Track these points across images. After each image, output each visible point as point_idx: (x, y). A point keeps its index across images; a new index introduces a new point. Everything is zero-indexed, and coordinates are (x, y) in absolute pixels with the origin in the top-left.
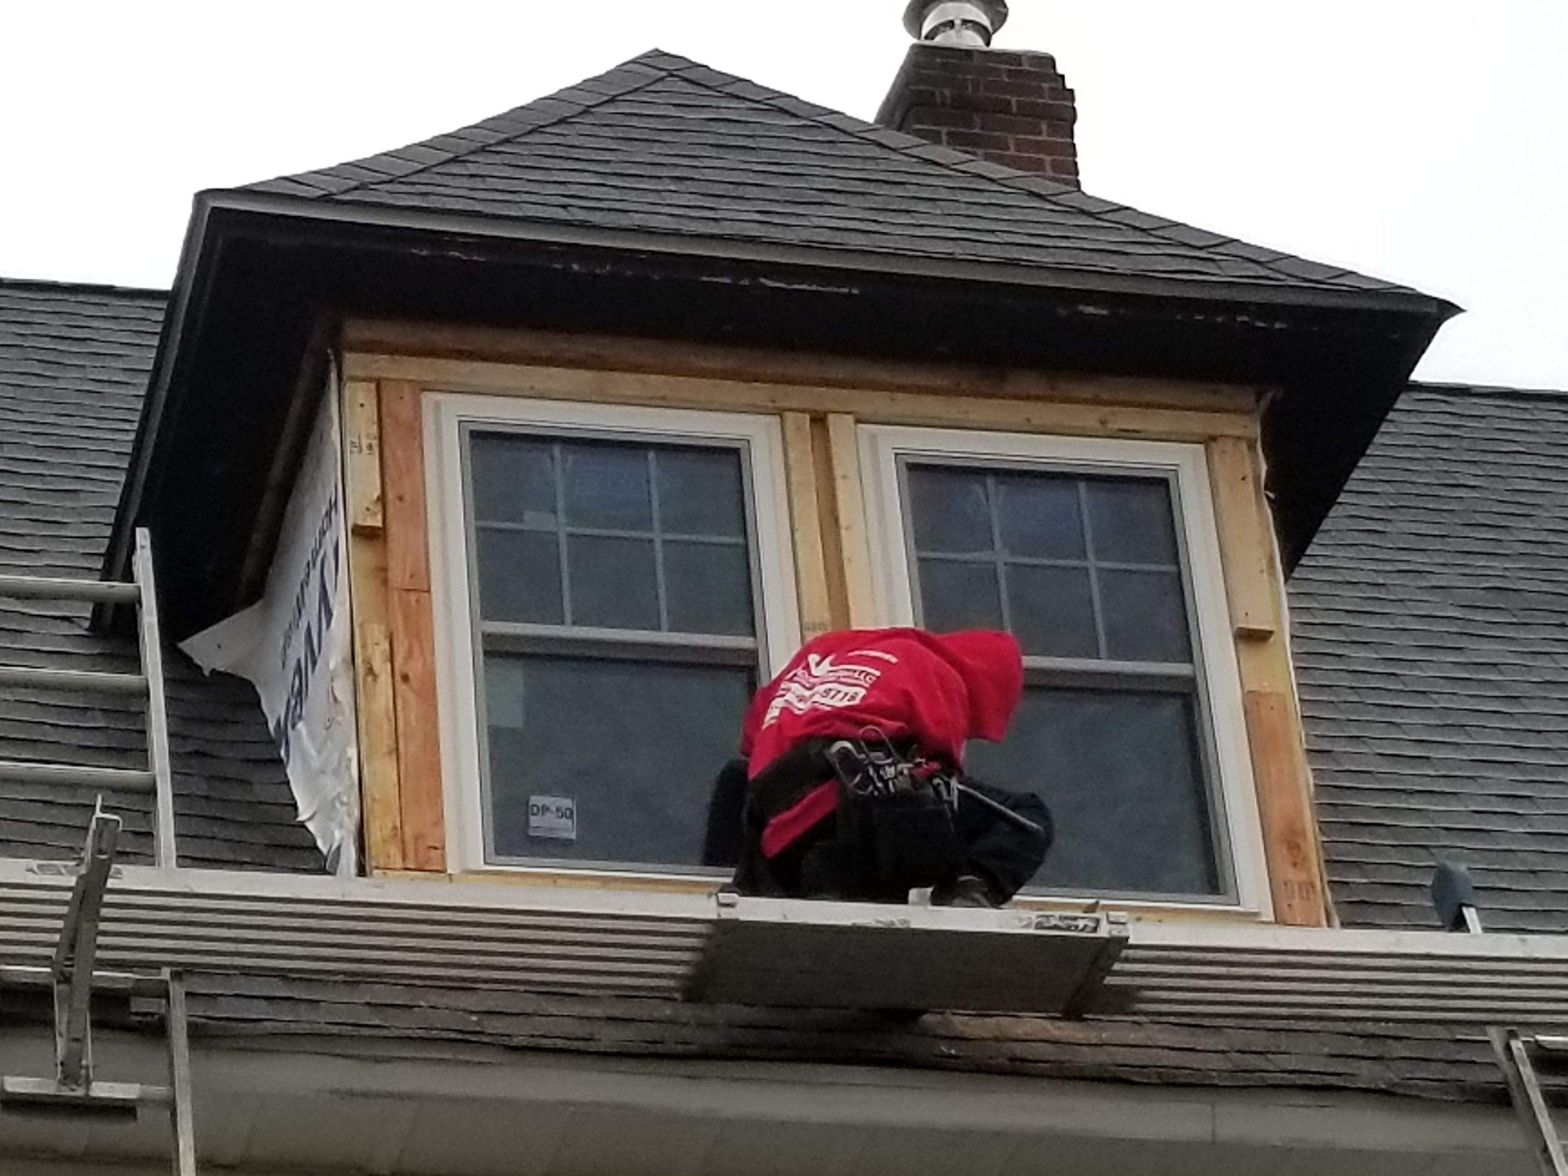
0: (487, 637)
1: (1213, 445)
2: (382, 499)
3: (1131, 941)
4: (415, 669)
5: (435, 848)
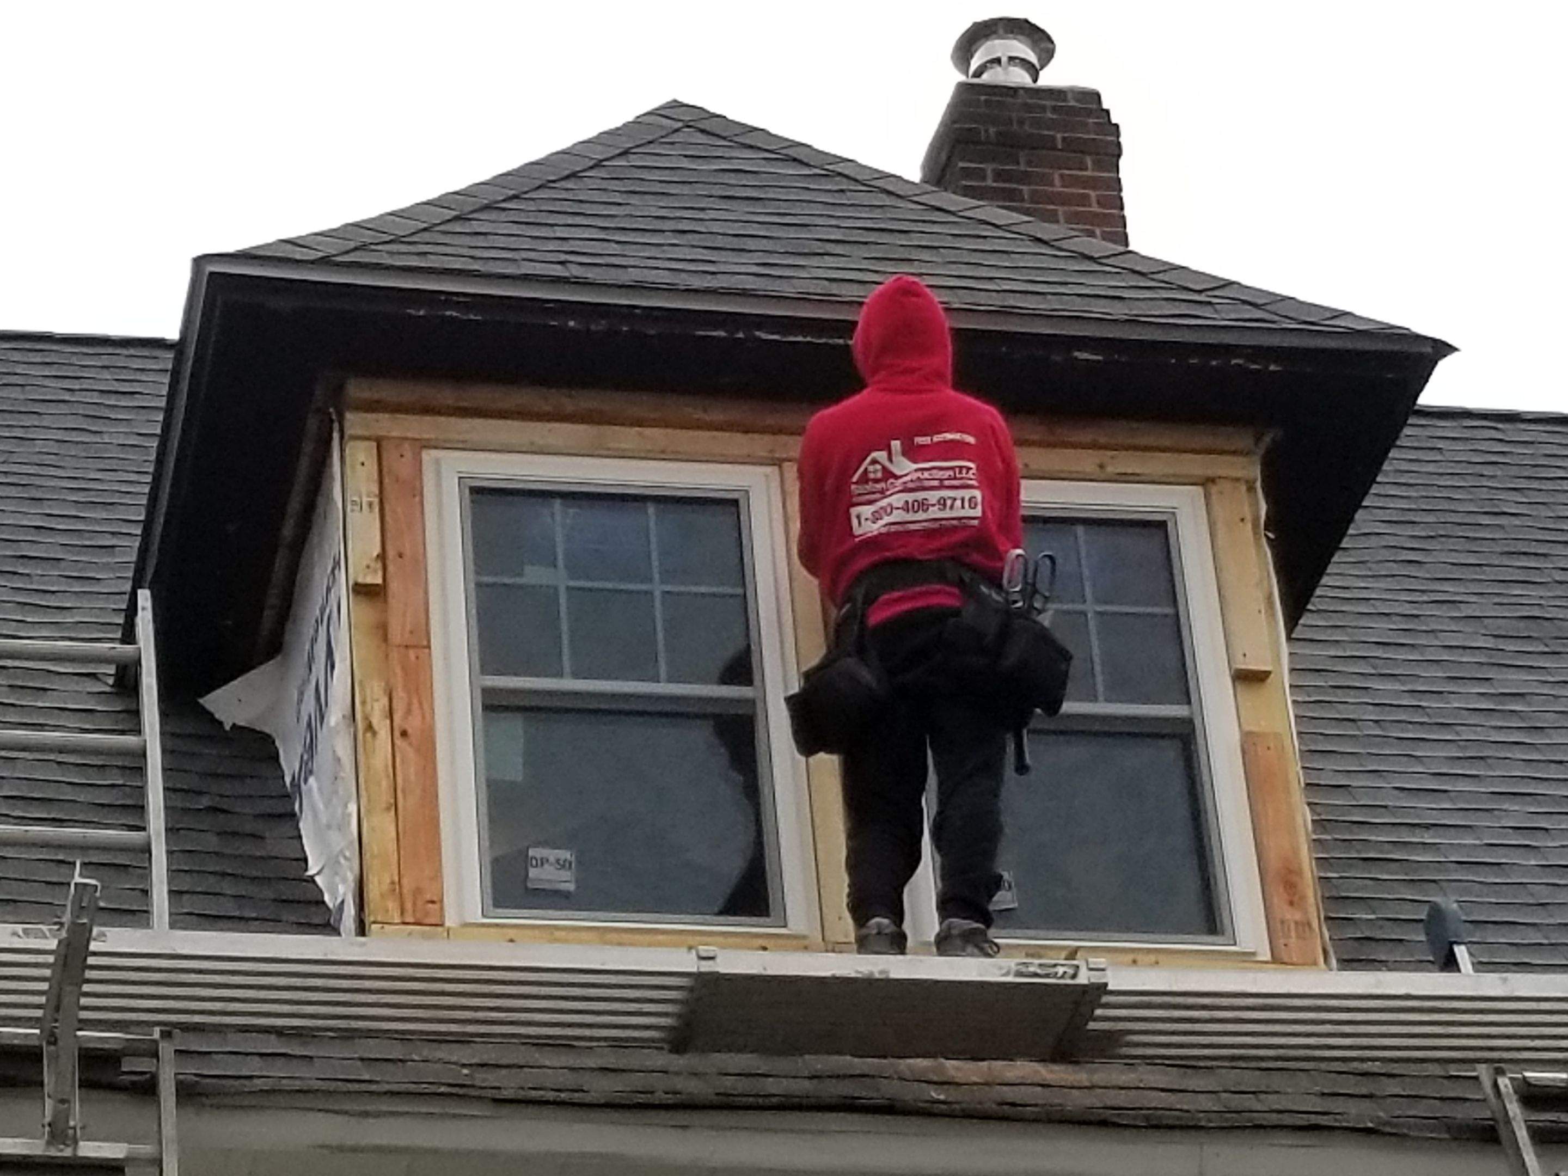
0: (486, 692)
1: (1212, 486)
2: (382, 557)
3: (1110, 987)
4: (412, 726)
5: (433, 902)
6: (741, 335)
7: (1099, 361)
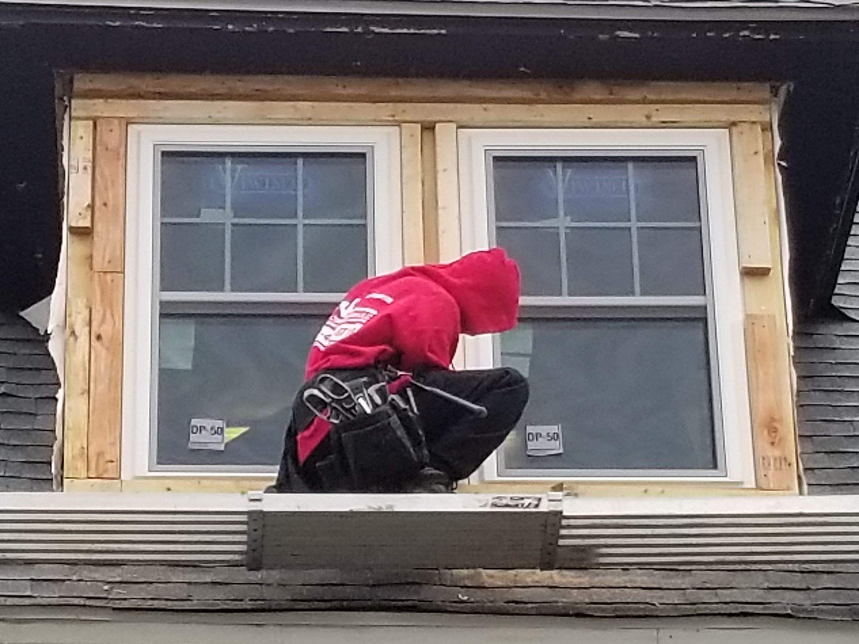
0: (162, 303)
1: (735, 130)
2: (92, 207)
3: (565, 514)
4: (106, 331)
5: (112, 462)
6: (360, 30)
7: (636, 38)
